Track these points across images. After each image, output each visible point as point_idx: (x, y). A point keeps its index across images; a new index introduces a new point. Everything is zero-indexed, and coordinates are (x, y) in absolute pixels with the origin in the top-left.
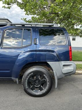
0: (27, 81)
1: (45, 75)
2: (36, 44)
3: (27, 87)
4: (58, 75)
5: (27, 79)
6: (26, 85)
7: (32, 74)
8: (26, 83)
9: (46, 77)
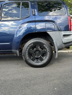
0: (27, 52)
1: (45, 46)
2: (34, 15)
3: (28, 58)
4: (58, 45)
5: (28, 50)
6: (27, 56)
7: (32, 44)
8: (27, 54)
9: (46, 47)
